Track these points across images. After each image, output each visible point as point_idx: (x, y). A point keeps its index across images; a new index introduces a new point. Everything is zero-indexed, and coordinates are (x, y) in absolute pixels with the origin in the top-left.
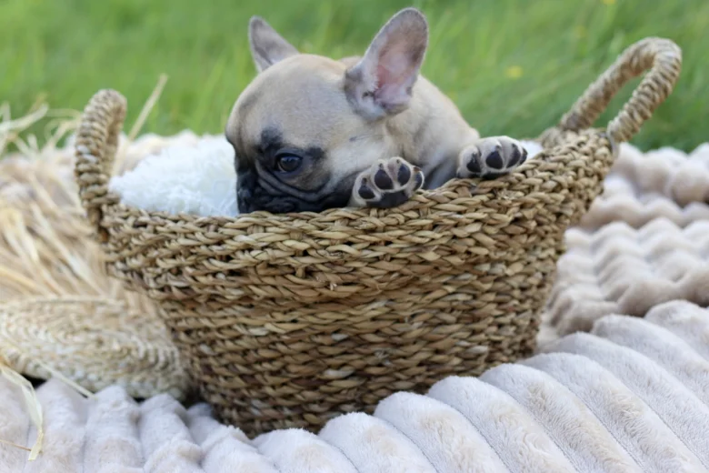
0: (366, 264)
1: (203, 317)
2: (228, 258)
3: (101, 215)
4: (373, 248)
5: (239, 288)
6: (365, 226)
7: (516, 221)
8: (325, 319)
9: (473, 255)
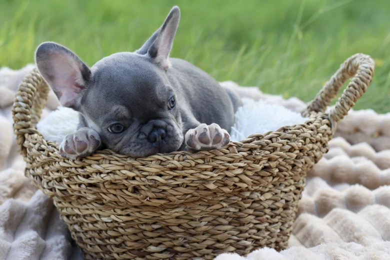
0: (171, 188)
1: (75, 208)
2: (88, 177)
3: (24, 139)
4: (176, 179)
5: (94, 194)
6: (170, 166)
7: (265, 168)
8: (146, 216)
9: (238, 187)
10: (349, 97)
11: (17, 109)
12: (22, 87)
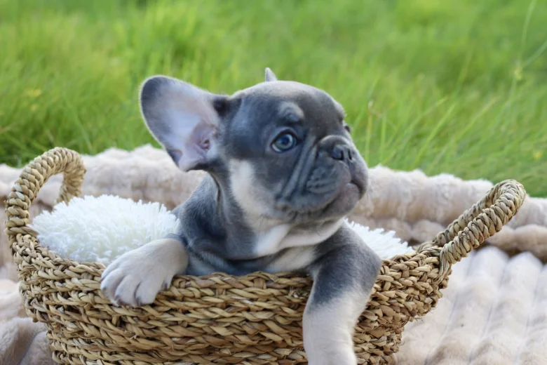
2: (66, 295)
4: (173, 313)
5: (73, 322)
9: (267, 339)
10: (473, 232)
12: (25, 173)
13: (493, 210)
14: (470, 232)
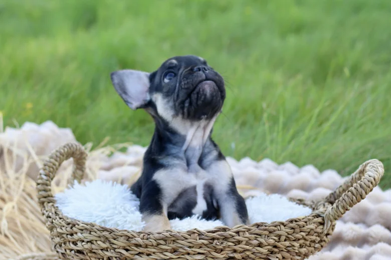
2: (75, 243)
4: (141, 255)
7: (230, 259)
11: (39, 181)
13: (358, 186)
14: (343, 201)
